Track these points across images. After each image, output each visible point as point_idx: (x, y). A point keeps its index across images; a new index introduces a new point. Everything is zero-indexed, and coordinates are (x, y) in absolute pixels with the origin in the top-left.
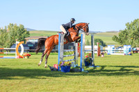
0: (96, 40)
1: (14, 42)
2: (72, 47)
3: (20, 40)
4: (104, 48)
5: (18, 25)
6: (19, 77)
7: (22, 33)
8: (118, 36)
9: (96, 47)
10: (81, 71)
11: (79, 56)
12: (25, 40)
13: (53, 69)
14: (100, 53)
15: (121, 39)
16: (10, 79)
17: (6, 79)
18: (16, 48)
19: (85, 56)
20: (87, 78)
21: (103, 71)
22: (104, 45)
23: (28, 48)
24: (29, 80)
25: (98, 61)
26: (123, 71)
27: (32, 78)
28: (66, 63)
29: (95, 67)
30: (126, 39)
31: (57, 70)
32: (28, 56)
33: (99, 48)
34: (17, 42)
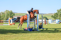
0: (44, 17)
1: (8, 18)
2: (33, 20)
3: (11, 17)
4: (47, 21)
5: (10, 11)
6: (10, 33)
7: (11, 14)
8: (54, 16)
9: (44, 20)
10: (37, 31)
11: (36, 24)
12: (13, 17)
13: (25, 30)
14: (46, 23)
15: (55, 17)
16: (6, 34)
17: (5, 34)
18: (9, 21)
19: (39, 24)
20: (40, 34)
21: (47, 31)
22: (47, 19)
23: (14, 21)
24: (14, 34)
25: (45, 26)
26: (56, 31)
27: (16, 33)
28: (31, 27)
29: (43, 29)
30: (57, 17)
31: (27, 30)
32: (14, 24)
33: (45, 21)
34: (9, 18)
